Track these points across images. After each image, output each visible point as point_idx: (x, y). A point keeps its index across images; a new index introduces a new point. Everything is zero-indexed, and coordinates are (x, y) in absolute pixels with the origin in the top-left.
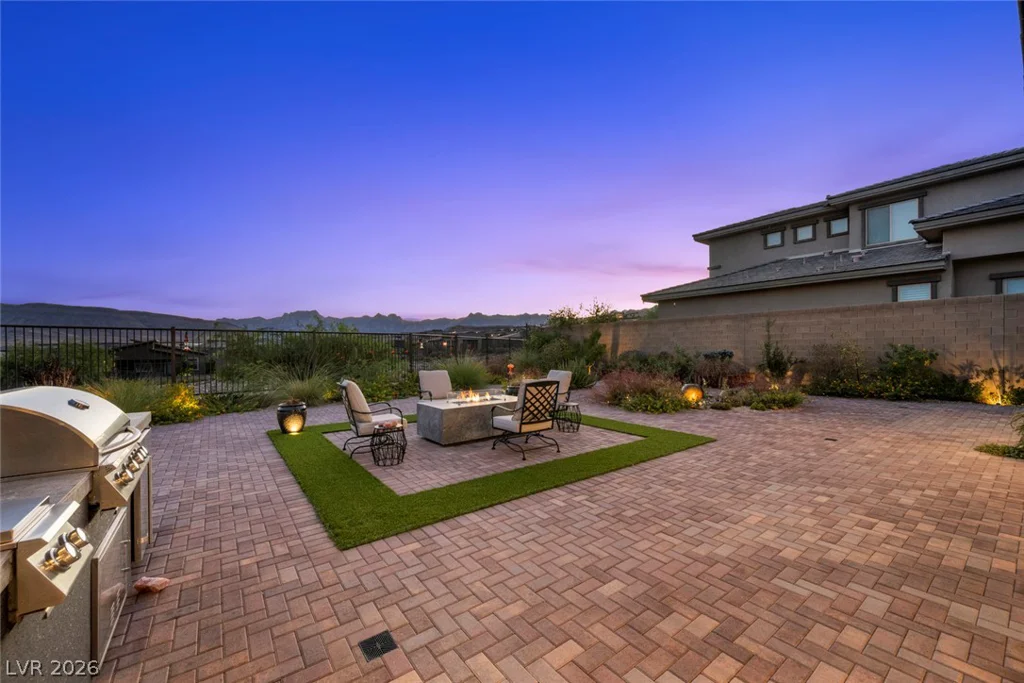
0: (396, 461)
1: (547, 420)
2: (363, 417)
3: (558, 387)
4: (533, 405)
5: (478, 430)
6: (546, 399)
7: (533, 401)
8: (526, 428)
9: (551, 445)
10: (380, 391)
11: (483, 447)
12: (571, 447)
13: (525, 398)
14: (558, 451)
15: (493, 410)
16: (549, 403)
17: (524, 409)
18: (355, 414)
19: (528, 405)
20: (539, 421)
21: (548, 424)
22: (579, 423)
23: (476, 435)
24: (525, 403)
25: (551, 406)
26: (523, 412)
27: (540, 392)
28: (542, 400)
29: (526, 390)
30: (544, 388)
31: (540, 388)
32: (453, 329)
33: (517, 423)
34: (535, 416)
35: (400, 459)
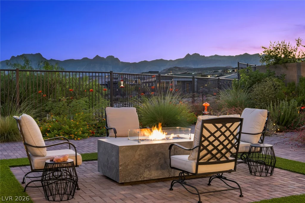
0: (65, 197)
1: (228, 161)
2: (37, 151)
3: (241, 125)
4: (211, 143)
5: (157, 169)
6: (227, 138)
7: (212, 139)
8: (203, 169)
9: (234, 188)
10: (78, 128)
11: (161, 187)
12: (258, 191)
13: (202, 135)
14: (241, 196)
15: (170, 148)
16: (230, 142)
17: (201, 147)
18: (29, 148)
19: (206, 143)
20: (219, 162)
21: (230, 166)
22: (274, 167)
23: (155, 174)
24: (201, 142)
25: (233, 145)
26: (200, 151)
27: (219, 129)
28: (222, 138)
29: (203, 127)
30: (224, 125)
31: (219, 125)
32: (170, 70)
33: (194, 163)
34: (214, 156)
35: (72, 195)
